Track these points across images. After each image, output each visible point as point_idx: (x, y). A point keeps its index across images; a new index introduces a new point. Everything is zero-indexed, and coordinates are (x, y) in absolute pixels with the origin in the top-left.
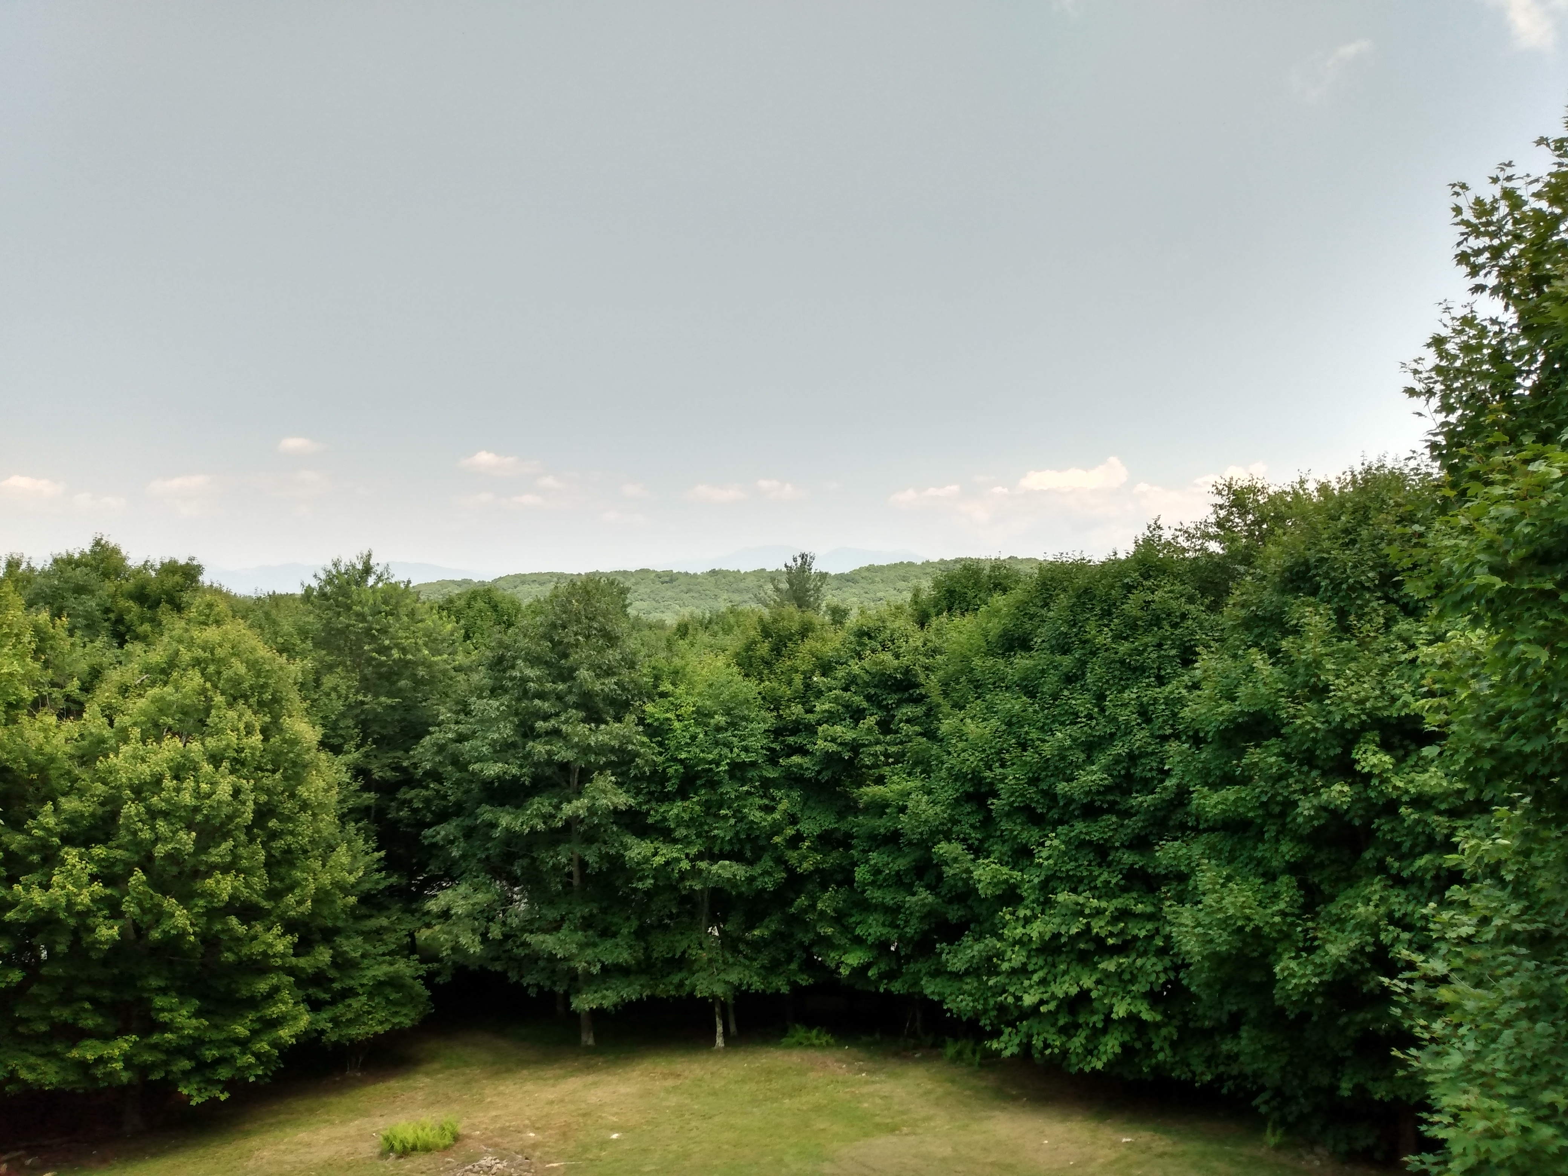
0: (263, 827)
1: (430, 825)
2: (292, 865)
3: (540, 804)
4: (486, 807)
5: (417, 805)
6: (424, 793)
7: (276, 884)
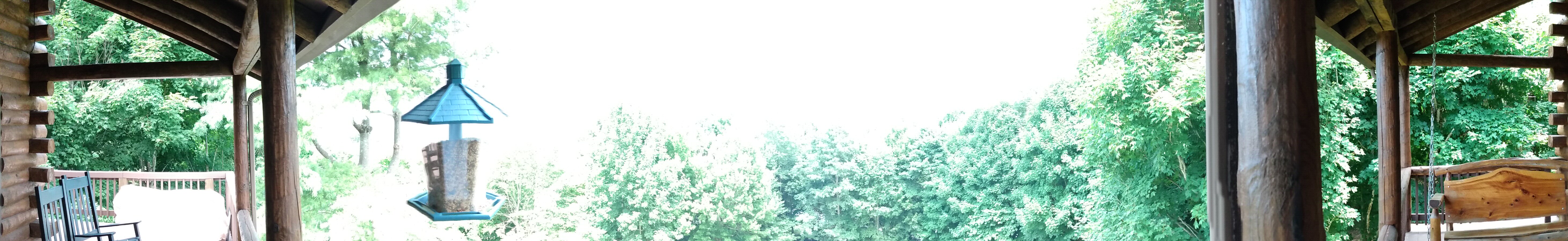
0: (752, 192)
1: (796, 194)
3: (827, 188)
4: (812, 189)
5: (793, 187)
6: (794, 183)
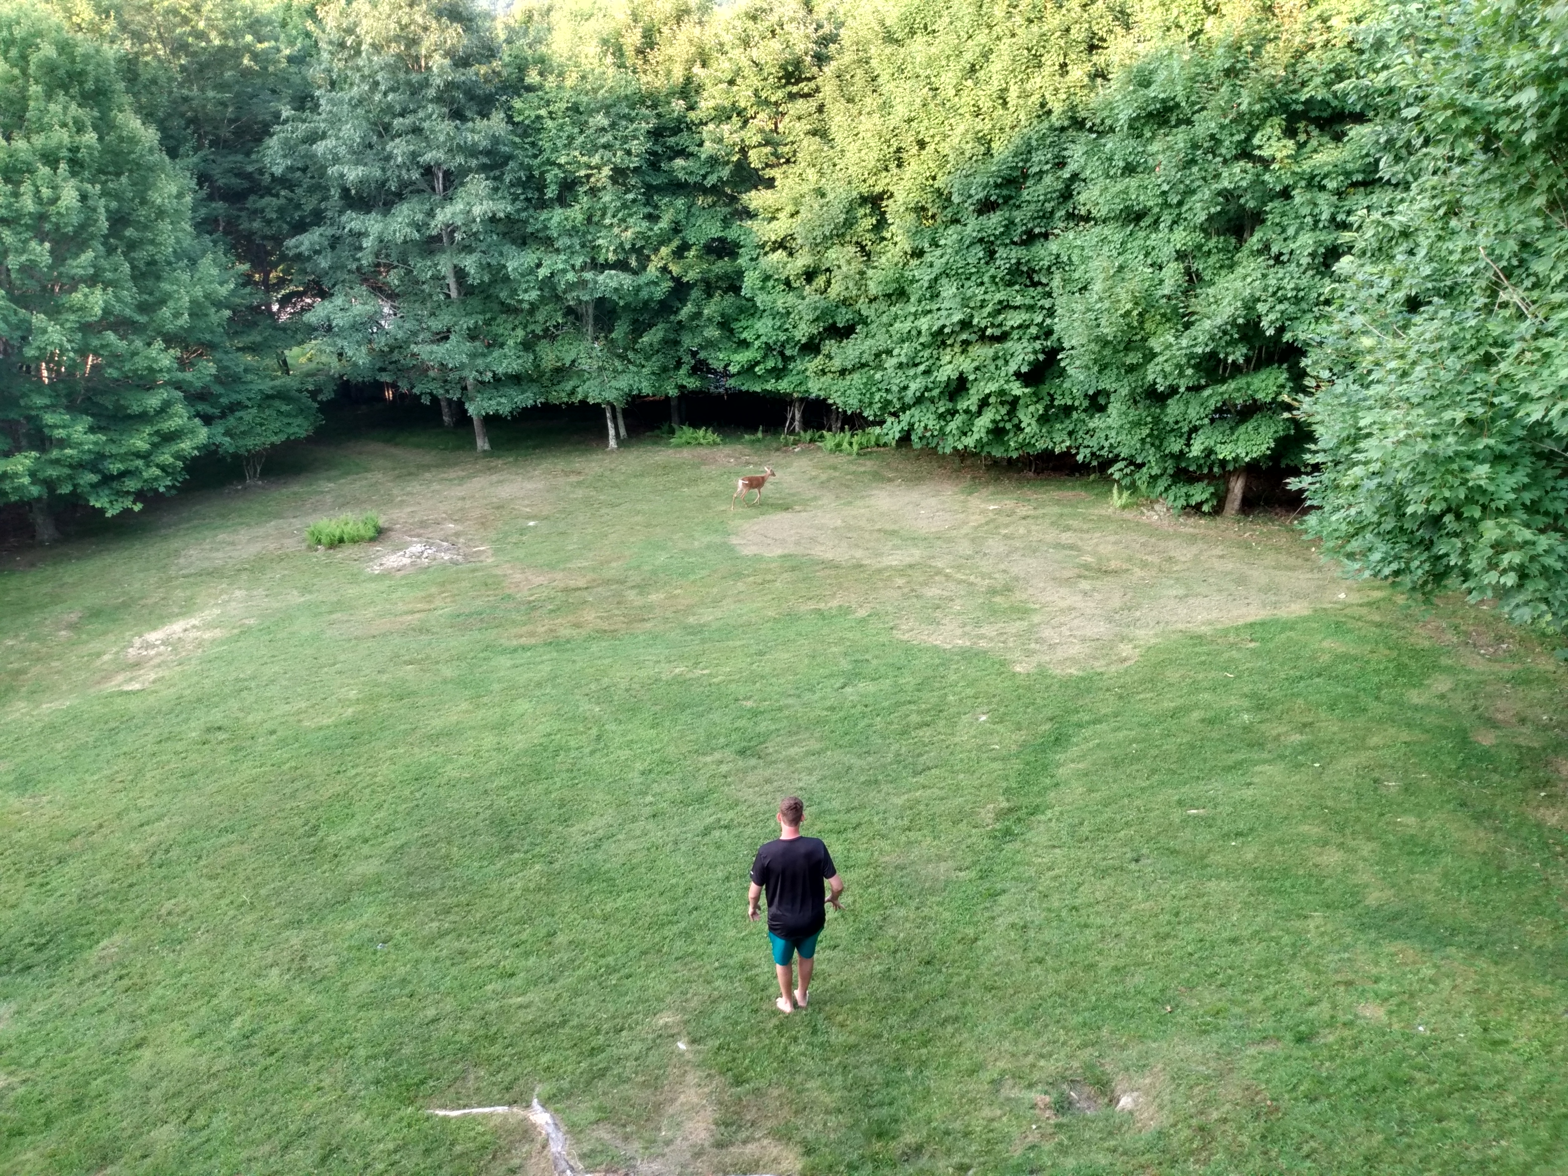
0: (121, 237)
1: (288, 236)
2: (158, 278)
3: (408, 211)
4: (349, 215)
5: (270, 215)
6: (276, 201)
7: (147, 297)
